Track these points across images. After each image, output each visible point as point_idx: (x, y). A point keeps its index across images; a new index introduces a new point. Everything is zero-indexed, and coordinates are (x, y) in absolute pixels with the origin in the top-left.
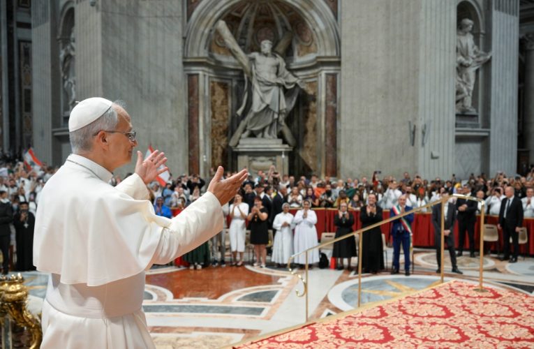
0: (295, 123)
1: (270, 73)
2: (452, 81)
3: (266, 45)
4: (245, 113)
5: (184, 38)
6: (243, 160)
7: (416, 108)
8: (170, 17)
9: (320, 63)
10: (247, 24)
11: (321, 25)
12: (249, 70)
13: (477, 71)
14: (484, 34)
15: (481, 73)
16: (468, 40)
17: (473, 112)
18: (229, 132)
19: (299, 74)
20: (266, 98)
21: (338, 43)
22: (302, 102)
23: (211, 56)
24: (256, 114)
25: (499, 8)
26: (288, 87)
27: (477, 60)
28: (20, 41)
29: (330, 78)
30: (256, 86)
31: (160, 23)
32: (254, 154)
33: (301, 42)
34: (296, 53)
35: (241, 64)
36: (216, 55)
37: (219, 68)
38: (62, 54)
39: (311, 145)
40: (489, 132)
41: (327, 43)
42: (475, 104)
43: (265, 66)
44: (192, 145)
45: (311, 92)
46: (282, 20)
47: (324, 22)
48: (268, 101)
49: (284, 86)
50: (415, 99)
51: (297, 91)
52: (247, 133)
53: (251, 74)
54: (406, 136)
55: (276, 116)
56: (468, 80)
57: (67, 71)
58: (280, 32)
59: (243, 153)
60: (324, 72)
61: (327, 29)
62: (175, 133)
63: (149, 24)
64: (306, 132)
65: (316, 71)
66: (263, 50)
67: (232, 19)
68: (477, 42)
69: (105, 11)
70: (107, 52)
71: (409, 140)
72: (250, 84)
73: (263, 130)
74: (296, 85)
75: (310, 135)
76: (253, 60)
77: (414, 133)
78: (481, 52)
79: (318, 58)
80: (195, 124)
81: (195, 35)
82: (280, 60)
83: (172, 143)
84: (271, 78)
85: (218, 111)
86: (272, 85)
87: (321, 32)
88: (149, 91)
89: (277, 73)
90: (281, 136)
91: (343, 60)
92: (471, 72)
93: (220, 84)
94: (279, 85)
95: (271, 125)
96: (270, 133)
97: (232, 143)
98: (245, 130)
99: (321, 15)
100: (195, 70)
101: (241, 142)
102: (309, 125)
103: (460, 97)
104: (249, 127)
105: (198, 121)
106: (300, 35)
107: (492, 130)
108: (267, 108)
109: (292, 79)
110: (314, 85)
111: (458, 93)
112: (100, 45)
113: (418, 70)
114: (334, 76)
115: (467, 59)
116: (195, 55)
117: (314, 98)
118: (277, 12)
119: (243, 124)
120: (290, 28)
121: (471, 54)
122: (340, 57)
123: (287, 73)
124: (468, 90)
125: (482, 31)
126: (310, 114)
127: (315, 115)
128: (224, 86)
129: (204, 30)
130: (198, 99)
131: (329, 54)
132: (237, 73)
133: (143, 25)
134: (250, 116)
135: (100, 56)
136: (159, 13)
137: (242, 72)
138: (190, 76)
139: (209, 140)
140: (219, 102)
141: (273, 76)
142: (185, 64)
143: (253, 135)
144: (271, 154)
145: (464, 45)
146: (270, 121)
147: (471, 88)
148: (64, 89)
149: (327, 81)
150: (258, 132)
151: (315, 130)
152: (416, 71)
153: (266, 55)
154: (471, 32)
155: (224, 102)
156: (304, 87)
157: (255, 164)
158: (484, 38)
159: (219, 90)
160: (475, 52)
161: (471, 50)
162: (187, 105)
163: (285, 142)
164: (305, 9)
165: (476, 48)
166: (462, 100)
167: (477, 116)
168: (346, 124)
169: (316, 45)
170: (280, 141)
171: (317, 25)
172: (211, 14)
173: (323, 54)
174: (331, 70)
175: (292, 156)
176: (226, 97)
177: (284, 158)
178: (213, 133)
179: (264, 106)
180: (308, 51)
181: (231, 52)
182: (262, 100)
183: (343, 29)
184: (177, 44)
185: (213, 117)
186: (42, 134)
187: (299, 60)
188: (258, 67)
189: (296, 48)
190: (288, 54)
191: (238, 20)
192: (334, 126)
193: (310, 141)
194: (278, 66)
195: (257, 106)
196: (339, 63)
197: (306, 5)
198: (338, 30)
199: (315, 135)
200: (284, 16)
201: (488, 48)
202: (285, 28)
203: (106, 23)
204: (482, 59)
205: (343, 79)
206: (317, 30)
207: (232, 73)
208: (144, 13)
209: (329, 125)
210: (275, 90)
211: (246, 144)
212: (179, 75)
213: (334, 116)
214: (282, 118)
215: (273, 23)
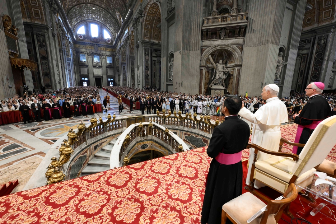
0: (226, 82)
1: (221, 69)
2: (275, 71)
3: (221, 61)
4: (213, 79)
5: (200, 60)
6: (212, 91)
7: (264, 78)
8: (197, 55)
9: (236, 66)
10: (215, 56)
11: (237, 56)
12: (216, 68)
13: (282, 67)
14: (286, 56)
15: (283, 68)
16: (281, 58)
17: (279, 79)
18: (209, 83)
19: (228, 69)
20: (220, 75)
21: (242, 61)
22: (229, 76)
23: (206, 64)
24: (217, 79)
25: (292, 48)
26: (226, 72)
27: (283, 64)
28: (153, 61)
29: (238, 70)
30: (218, 72)
31: (195, 57)
32: (216, 89)
33: (230, 60)
34: (228, 63)
35: (214, 66)
36: (207, 64)
37: (207, 68)
38: (169, 65)
39: (230, 87)
40: (283, 85)
41: (239, 61)
42: (280, 76)
43: (220, 67)
44: (200, 87)
45: (232, 74)
46: (225, 54)
47: (238, 55)
48: (220, 76)
49: (225, 72)
50: (264, 76)
51: (228, 73)
52: (214, 84)
53: (216, 69)
54: (260, 86)
55: (222, 80)
56: (279, 70)
57: (170, 69)
58: (224, 58)
59: (213, 89)
60: (237, 68)
61: (239, 57)
62: (197, 84)
63: (192, 57)
64: (229, 84)
65: (234, 68)
66: (220, 63)
67: (212, 55)
68: (283, 59)
69: (182, 54)
70: (183, 65)
71: (260, 87)
72: (216, 71)
73: (218, 83)
74: (228, 72)
75: (230, 85)
76: (217, 65)
77: (262, 85)
78: (284, 62)
79: (235, 65)
80: (201, 82)
81: (203, 60)
82: (224, 65)
83: (196, 86)
84: (222, 70)
85: (206, 78)
86: (222, 72)
87: (237, 58)
88: (191, 74)
89: (223, 69)
90: (222, 85)
91: (243, 65)
92: (280, 68)
93: (207, 71)
94: (223, 72)
95: (220, 82)
96: (220, 84)
97: (210, 86)
98: (213, 83)
99: (237, 53)
100: (202, 68)
101: (212, 86)
102: (230, 82)
103: (276, 75)
104: (214, 83)
105: (202, 81)
106: (230, 58)
107: (284, 84)
108: (220, 78)
109: (227, 70)
110: (233, 72)
111: (276, 74)
112: (181, 63)
113: (266, 68)
114: (240, 69)
115: (280, 64)
116: (203, 64)
117: (232, 75)
118: (224, 52)
119: (213, 82)
120: (227, 56)
121: (281, 62)
122: (242, 64)
123: (226, 68)
124: (279, 73)
125: (285, 56)
126: (231, 79)
127: (232, 80)
128: (208, 72)
129: (205, 58)
130: (203, 76)
131: (239, 63)
132: (212, 69)
133: (190, 57)
134: (215, 80)
135: (181, 65)
136: (195, 54)
137: (213, 68)
138: (201, 70)
139: (204, 86)
140: (207, 76)
141: (222, 69)
142: (200, 67)
143: (215, 84)
144: (220, 90)
145: (279, 60)
146: (220, 81)
147: (280, 72)
148: (169, 73)
149: (237, 71)
150: (217, 84)
151: (232, 83)
152: (265, 68)
153: (220, 64)
154: (282, 56)
155: (208, 76)
156: (230, 72)
157: (216, 92)
158: (286, 58)
159: (207, 73)
160: (282, 62)
161: (281, 61)
162: (199, 77)
163: (223, 87)
164: (233, 52)
165: (283, 60)
166: (277, 75)
167: (280, 80)
168: (242, 82)
169: (235, 61)
170: (222, 86)
171: (236, 55)
172: (207, 54)
173: (237, 64)
174: (239, 68)
175: (225, 90)
176: (208, 75)
177: (223, 91)
178: (205, 84)
179: (219, 77)
180: (232, 63)
181: (212, 64)
182: (219, 76)
183: (244, 57)
184: (199, 62)
185: (205, 80)
186: (163, 83)
187: (229, 65)
188: (218, 67)
189: (228, 62)
190: (226, 63)
191: (214, 55)
192: (238, 83)
193: (230, 86)
194: (223, 67)
195: (217, 77)
196: (241, 66)
197: (233, 51)
198: (242, 57)
199: (232, 85)
200: (226, 53)
201: (286, 60)
202: (226, 57)
203: (183, 57)
204: (284, 64)
205: (242, 70)
206: (236, 57)
207: (210, 69)
208: (191, 54)
209: (237, 82)
210: (222, 73)
211: (214, 87)
212: (199, 70)
213: (238, 80)
214: (223, 80)
215: (223, 55)
